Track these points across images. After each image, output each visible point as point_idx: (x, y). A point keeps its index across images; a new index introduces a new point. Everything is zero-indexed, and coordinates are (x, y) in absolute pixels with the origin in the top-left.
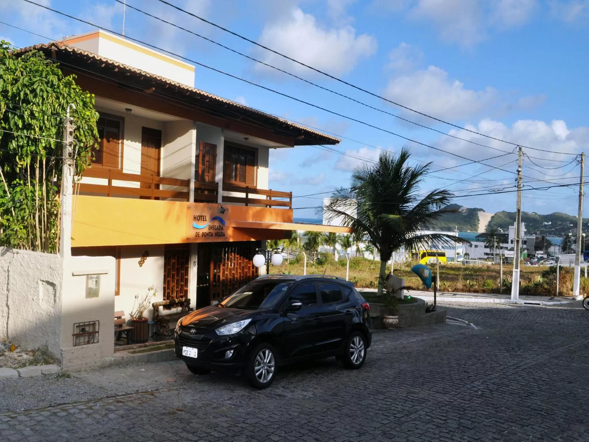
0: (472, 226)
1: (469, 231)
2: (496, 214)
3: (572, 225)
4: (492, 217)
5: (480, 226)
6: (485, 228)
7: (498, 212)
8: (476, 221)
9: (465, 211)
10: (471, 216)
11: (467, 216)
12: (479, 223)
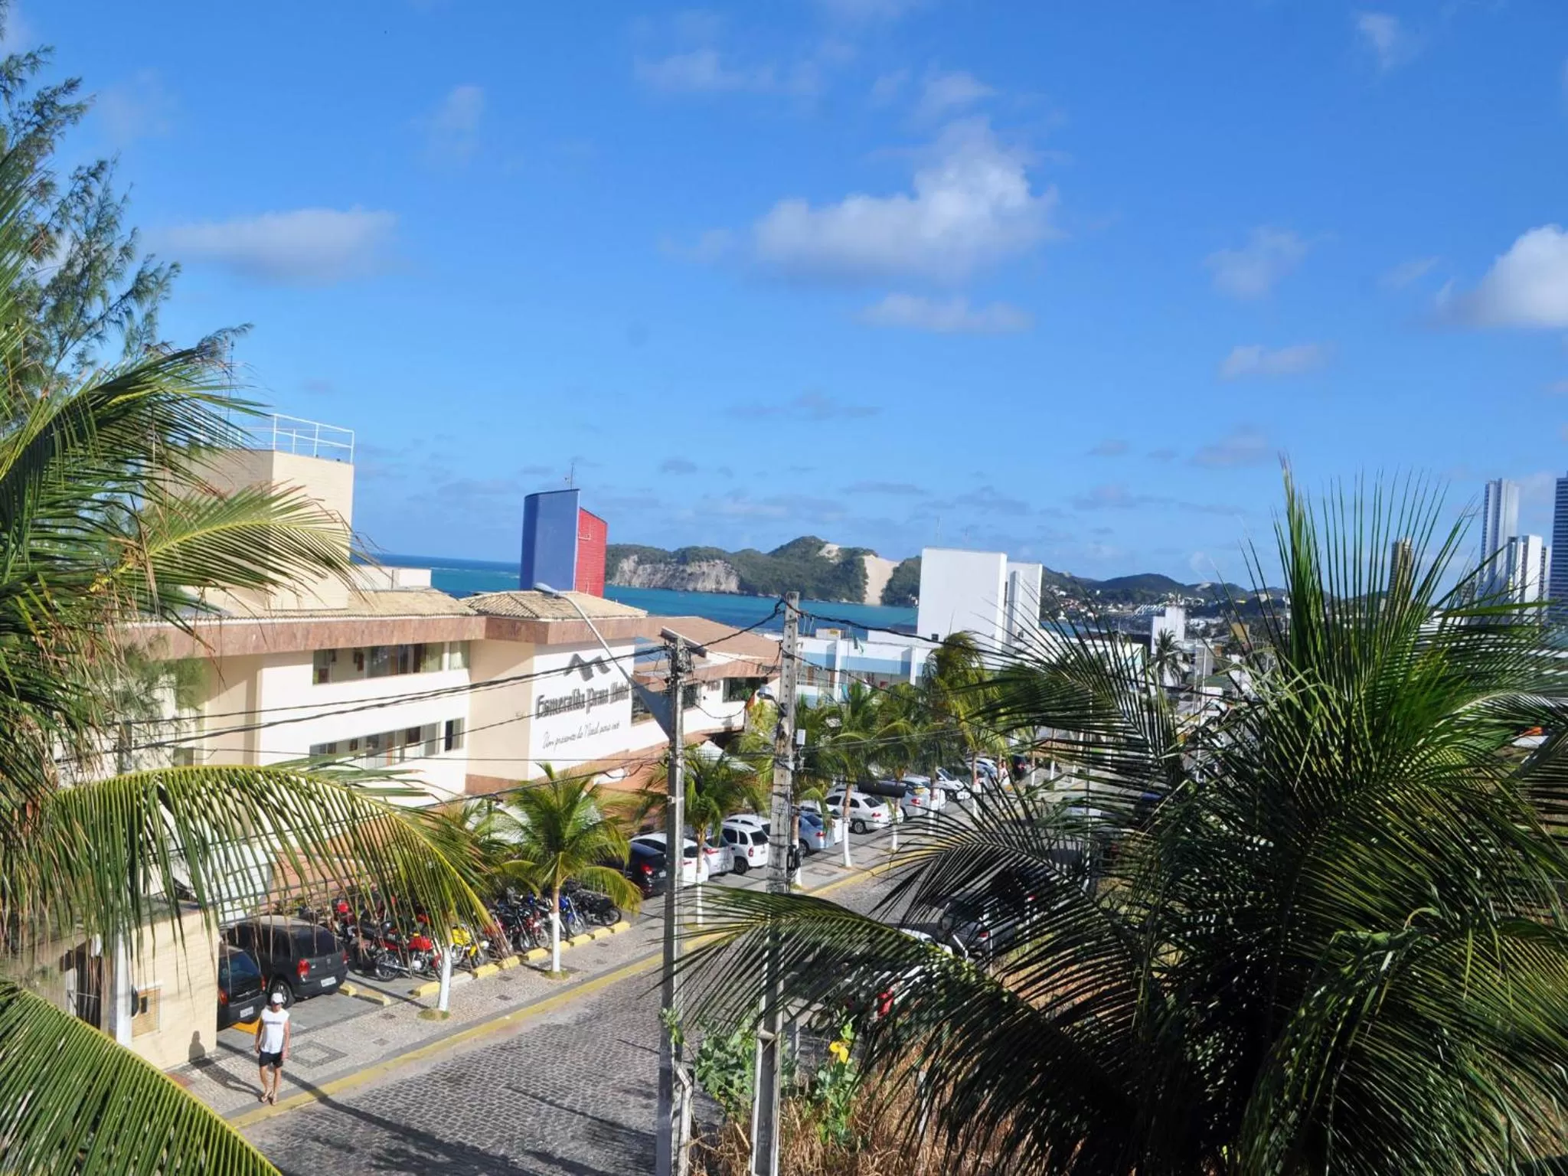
0: (851, 590)
1: (845, 601)
2: (903, 564)
3: (1063, 593)
4: (896, 570)
5: (868, 588)
6: (881, 594)
7: (908, 560)
8: (861, 578)
9: (834, 554)
10: (849, 567)
11: (838, 566)
12: (866, 583)
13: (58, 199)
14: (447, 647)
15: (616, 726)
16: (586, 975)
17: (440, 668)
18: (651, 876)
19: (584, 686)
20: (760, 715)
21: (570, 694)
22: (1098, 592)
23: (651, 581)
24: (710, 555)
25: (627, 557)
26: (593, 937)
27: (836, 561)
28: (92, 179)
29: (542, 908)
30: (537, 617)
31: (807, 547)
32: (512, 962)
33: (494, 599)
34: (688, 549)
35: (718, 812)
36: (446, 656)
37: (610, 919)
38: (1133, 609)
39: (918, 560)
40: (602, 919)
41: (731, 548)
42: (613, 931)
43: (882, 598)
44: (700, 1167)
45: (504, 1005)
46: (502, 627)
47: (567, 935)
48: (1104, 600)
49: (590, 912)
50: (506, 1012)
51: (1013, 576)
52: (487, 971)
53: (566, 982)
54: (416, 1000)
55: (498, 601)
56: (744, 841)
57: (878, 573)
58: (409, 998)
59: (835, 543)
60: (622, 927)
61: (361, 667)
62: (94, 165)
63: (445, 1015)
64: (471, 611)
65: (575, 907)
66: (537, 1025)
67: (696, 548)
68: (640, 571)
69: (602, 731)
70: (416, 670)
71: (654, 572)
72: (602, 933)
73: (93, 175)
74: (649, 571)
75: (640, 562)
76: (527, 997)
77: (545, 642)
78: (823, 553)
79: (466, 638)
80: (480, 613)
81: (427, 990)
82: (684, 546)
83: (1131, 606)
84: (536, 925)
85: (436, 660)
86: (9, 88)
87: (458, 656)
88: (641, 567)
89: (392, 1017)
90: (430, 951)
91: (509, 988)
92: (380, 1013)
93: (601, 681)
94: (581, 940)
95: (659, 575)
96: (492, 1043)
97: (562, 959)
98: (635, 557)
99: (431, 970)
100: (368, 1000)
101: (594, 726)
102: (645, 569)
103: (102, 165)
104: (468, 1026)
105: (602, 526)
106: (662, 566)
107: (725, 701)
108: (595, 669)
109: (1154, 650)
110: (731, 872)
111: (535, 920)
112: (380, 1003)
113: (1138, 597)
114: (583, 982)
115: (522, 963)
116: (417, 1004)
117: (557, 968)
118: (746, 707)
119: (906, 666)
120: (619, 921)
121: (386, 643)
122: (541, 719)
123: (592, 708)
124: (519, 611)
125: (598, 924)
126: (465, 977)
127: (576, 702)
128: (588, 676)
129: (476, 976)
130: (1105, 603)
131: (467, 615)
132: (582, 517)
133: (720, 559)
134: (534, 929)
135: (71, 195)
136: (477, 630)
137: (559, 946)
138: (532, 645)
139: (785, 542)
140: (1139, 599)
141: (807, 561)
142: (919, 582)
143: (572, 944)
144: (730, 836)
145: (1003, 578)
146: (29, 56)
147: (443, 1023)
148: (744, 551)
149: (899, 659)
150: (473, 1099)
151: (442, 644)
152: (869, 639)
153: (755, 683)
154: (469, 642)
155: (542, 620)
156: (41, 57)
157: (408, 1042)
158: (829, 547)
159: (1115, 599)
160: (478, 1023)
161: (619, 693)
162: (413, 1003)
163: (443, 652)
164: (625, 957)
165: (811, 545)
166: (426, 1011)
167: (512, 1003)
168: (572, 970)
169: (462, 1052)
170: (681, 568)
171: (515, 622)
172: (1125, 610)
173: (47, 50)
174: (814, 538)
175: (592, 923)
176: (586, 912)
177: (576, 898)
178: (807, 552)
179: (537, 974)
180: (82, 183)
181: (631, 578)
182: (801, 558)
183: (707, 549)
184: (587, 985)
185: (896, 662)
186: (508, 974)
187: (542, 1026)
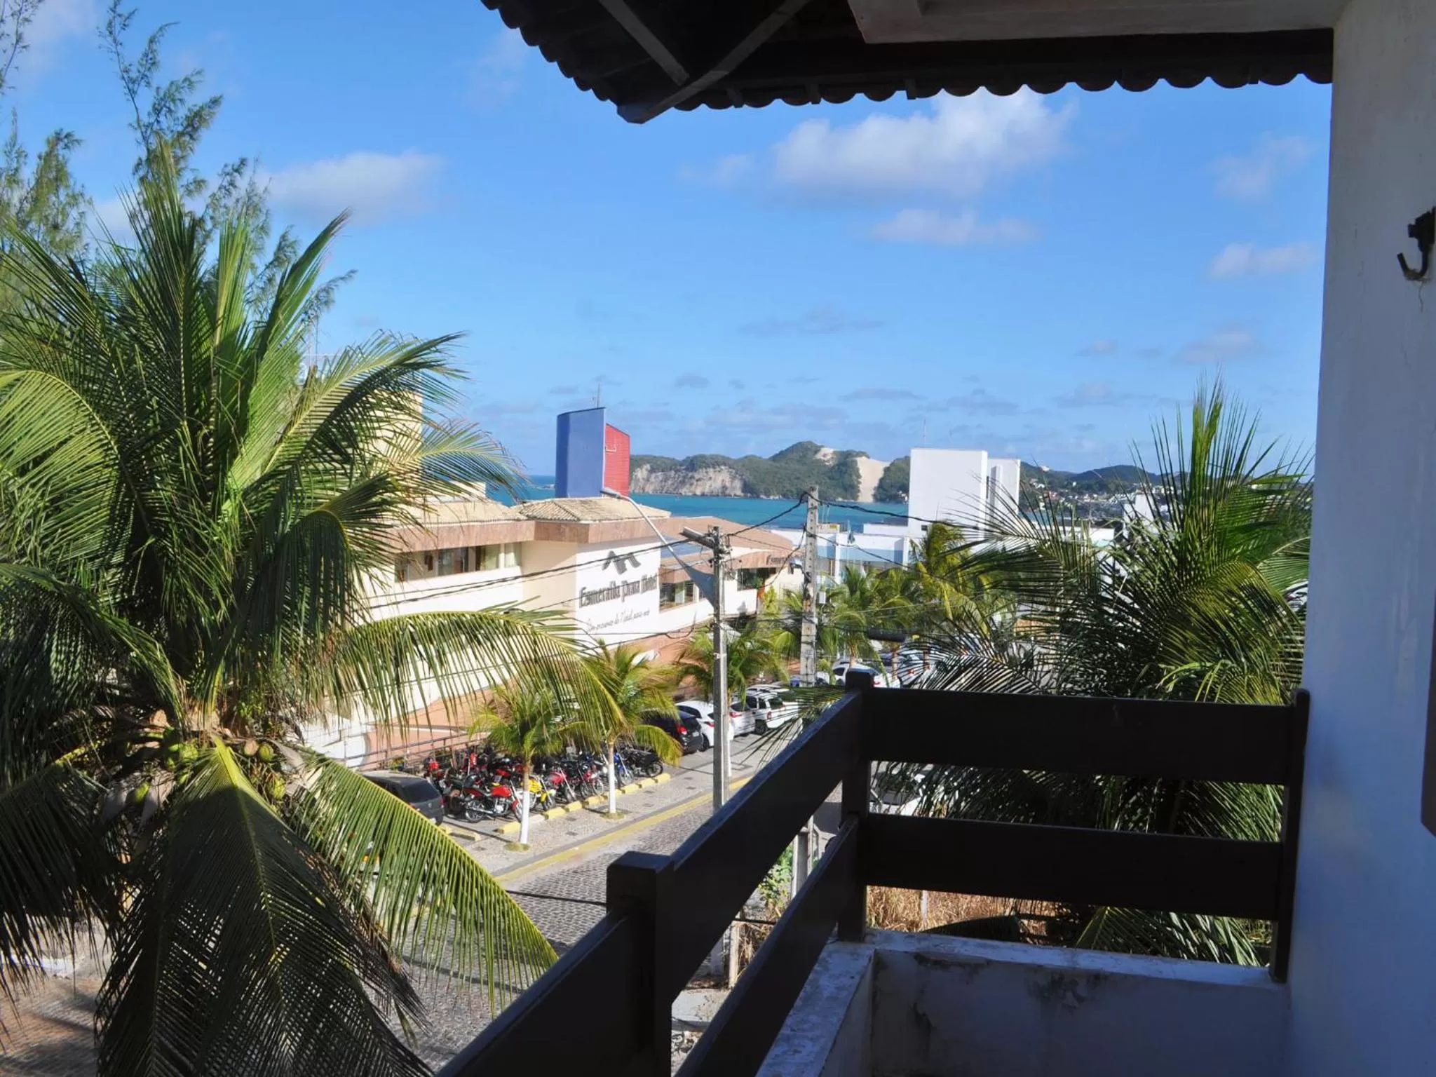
0: (846, 489)
2: (892, 464)
3: (1042, 486)
4: (887, 470)
5: (861, 487)
6: (873, 492)
8: (854, 477)
9: (829, 457)
10: (844, 469)
11: (833, 467)
12: (860, 483)
13: (210, 193)
14: (502, 549)
15: (647, 613)
16: (637, 816)
17: (497, 566)
18: (686, 736)
19: (619, 579)
20: (771, 601)
21: (608, 586)
22: (1074, 484)
23: (663, 487)
24: (715, 462)
25: (640, 466)
26: (640, 786)
27: (831, 463)
28: (236, 174)
29: (597, 762)
30: (579, 520)
31: (803, 452)
32: (575, 806)
33: (540, 506)
34: (696, 457)
35: (743, 679)
36: (502, 556)
37: (653, 772)
38: (1108, 499)
39: (907, 460)
40: (646, 771)
41: (735, 455)
42: (656, 781)
43: (874, 496)
44: (748, 943)
45: (572, 839)
46: (549, 530)
47: (619, 785)
48: (1079, 491)
49: (637, 766)
50: (575, 844)
51: (994, 470)
52: (556, 813)
53: (621, 821)
54: (501, 836)
55: (546, 508)
56: (763, 706)
57: (870, 473)
58: (496, 835)
59: (831, 447)
60: (664, 778)
61: (431, 568)
62: (237, 162)
63: (526, 847)
64: (522, 517)
65: (625, 762)
66: (601, 854)
67: (703, 456)
68: (653, 478)
69: (635, 617)
70: (477, 569)
71: (666, 480)
72: (647, 783)
73: (237, 171)
74: (660, 478)
75: (652, 471)
76: (591, 833)
77: (587, 542)
78: (819, 456)
79: (519, 540)
80: (529, 518)
81: (510, 828)
82: (691, 455)
83: (1106, 495)
84: (593, 776)
85: (495, 559)
86: (172, 108)
87: (512, 556)
88: (653, 475)
89: (483, 849)
90: (509, 798)
91: (573, 827)
92: (473, 846)
93: (632, 575)
94: (631, 788)
95: (670, 482)
96: (566, 868)
97: (617, 804)
98: (648, 466)
99: (511, 812)
100: (462, 836)
101: (628, 613)
102: (656, 477)
103: (243, 162)
104: (545, 855)
105: (625, 438)
106: (673, 473)
107: (739, 589)
108: (627, 563)
109: (1126, 533)
110: (752, 733)
111: (592, 772)
112: (473, 839)
113: (1112, 487)
114: (635, 820)
115: (584, 807)
116: (501, 839)
117: (613, 810)
118: (758, 595)
119: (899, 554)
120: (661, 773)
121: (453, 546)
122: (584, 608)
123: (626, 598)
124: (563, 515)
125: (643, 776)
126: (539, 818)
127: (612, 592)
128: (622, 569)
129: (547, 817)
130: (1081, 494)
131: (518, 520)
132: (608, 432)
133: (725, 465)
134: (591, 781)
135: (220, 188)
136: (527, 532)
137: (614, 793)
138: (576, 544)
139: (785, 447)
140: (1113, 489)
141: (805, 464)
142: (908, 480)
143: (624, 792)
144: (751, 703)
145: (985, 472)
146: (186, 79)
147: (525, 853)
148: (746, 457)
149: (893, 549)
150: (556, 909)
151: (499, 546)
152: (865, 532)
153: (765, 573)
154: (520, 543)
155: (583, 522)
156: (193, 79)
157: (500, 868)
158: (824, 450)
159: (1090, 489)
160: (553, 853)
161: (648, 583)
162: (498, 838)
163: (499, 552)
164: (669, 801)
165: (807, 449)
166: (509, 844)
167: (579, 838)
168: (626, 812)
169: (542, 875)
170: (690, 474)
171: (560, 525)
172: (1101, 499)
173: (199, 73)
174: (810, 443)
175: (639, 776)
176: (634, 766)
177: (625, 754)
178: (804, 456)
179: (597, 816)
180: (228, 178)
181: (645, 485)
182: (798, 461)
183: (712, 457)
184: (638, 824)
185: (890, 551)
186: (574, 816)
187: (605, 855)
